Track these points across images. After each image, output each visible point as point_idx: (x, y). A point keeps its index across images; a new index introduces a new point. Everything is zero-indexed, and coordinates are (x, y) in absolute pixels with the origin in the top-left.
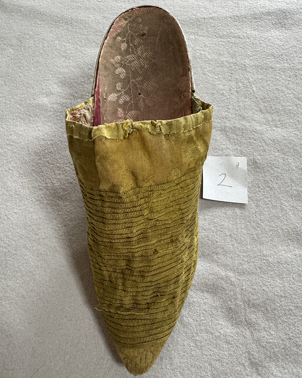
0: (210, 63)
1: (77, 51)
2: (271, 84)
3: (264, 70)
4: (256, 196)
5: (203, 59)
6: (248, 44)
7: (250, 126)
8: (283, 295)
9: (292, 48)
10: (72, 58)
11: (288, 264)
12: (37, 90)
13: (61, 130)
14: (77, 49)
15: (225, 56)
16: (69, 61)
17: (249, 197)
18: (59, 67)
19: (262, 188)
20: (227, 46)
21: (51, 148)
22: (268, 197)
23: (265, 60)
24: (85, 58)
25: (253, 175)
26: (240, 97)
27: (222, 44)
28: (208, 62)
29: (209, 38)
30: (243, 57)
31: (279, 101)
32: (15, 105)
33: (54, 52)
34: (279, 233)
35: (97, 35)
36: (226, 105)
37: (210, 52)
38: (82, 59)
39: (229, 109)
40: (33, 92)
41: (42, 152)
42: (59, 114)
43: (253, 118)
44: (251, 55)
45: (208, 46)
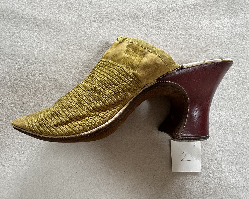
4: (206, 165)
6: (202, 35)
9: (237, 36)
10: (60, 63)
12: (40, 98)
17: (202, 167)
18: (52, 73)
19: (210, 159)
22: (214, 165)
23: (215, 51)
24: (71, 62)
25: (204, 151)
29: (170, 32)
30: (198, 49)
32: (27, 113)
33: (44, 58)
35: (76, 37)
37: (171, 46)
38: (69, 64)
40: (37, 99)
44: (204, 46)
45: (169, 40)
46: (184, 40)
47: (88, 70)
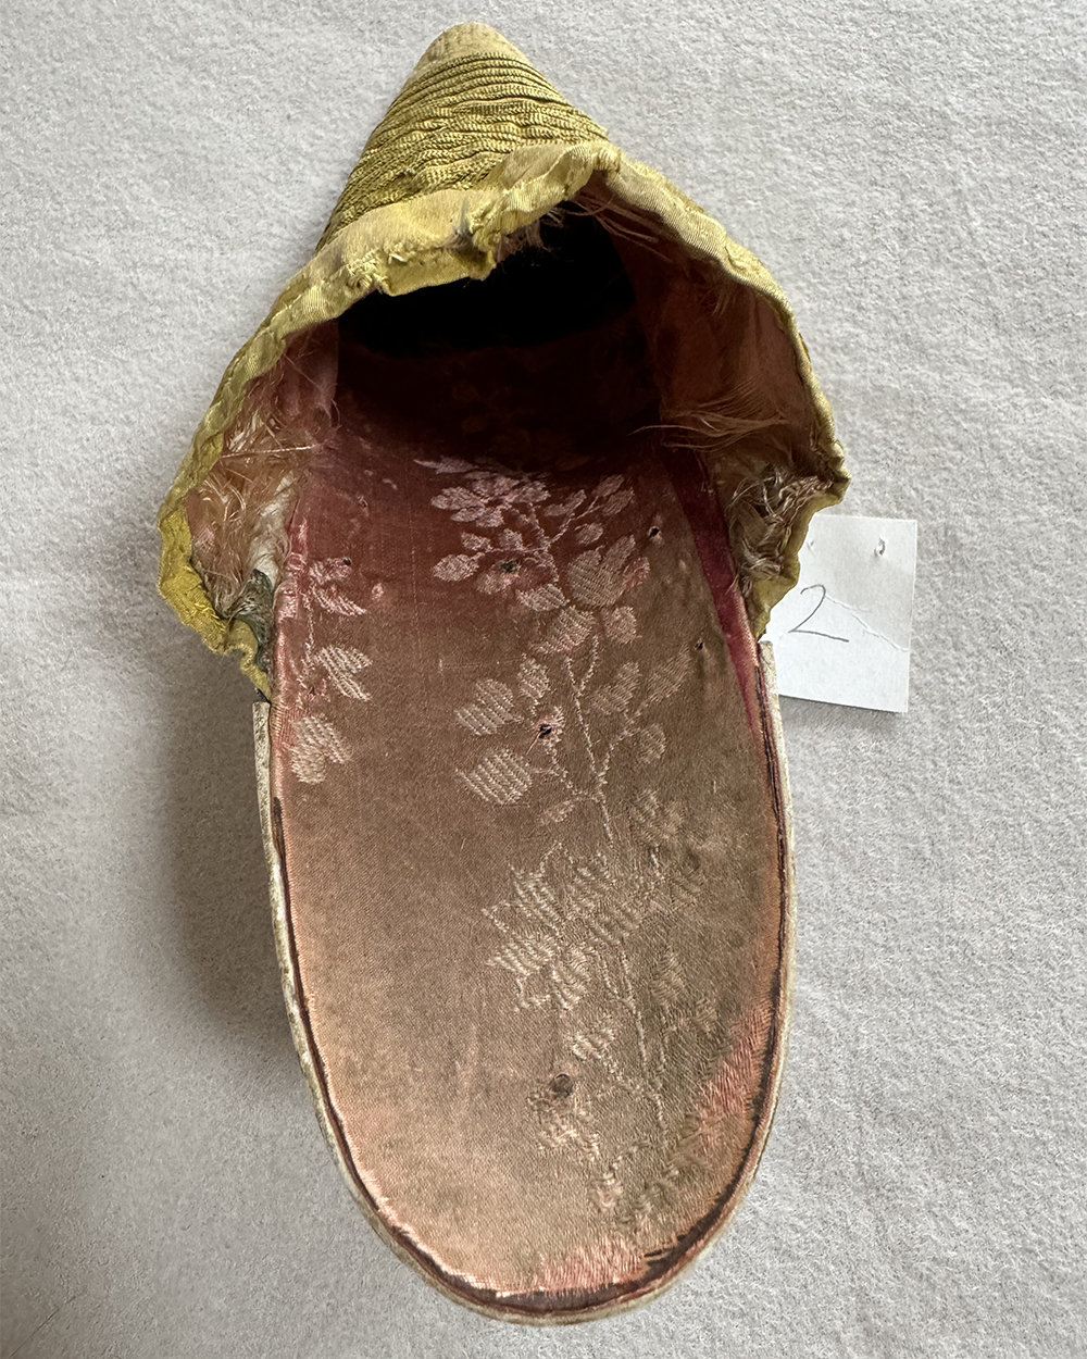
0: (798, 102)
1: (237, 37)
2: (1051, 204)
3: (1027, 142)
4: (945, 683)
5: (766, 84)
6: (965, 18)
7: (946, 387)
8: (1014, 1082)
10: (214, 69)
11: (1047, 965)
12: (70, 208)
13: (162, 381)
14: (237, 28)
15: (864, 75)
16: (204, 82)
17: (915, 687)
18: (162, 108)
19: (970, 648)
20: (874, 29)
21: (124, 455)
22: (992, 691)
23: (1034, 95)
24: (271, 71)
25: (939, 597)
26: (910, 260)
27: (851, 20)
28: (787, 99)
30: (939, 78)
31: (1075, 280)
33: (144, 40)
34: (1024, 837)
36: (848, 293)
37: (799, 52)
38: (260, 76)
39: (860, 308)
40: (52, 212)
41: (87, 468)
42: (159, 310)
43: (958, 352)
44: (975, 70)
45: (791, 26)
46: (871, 33)
47: (346, 115)
